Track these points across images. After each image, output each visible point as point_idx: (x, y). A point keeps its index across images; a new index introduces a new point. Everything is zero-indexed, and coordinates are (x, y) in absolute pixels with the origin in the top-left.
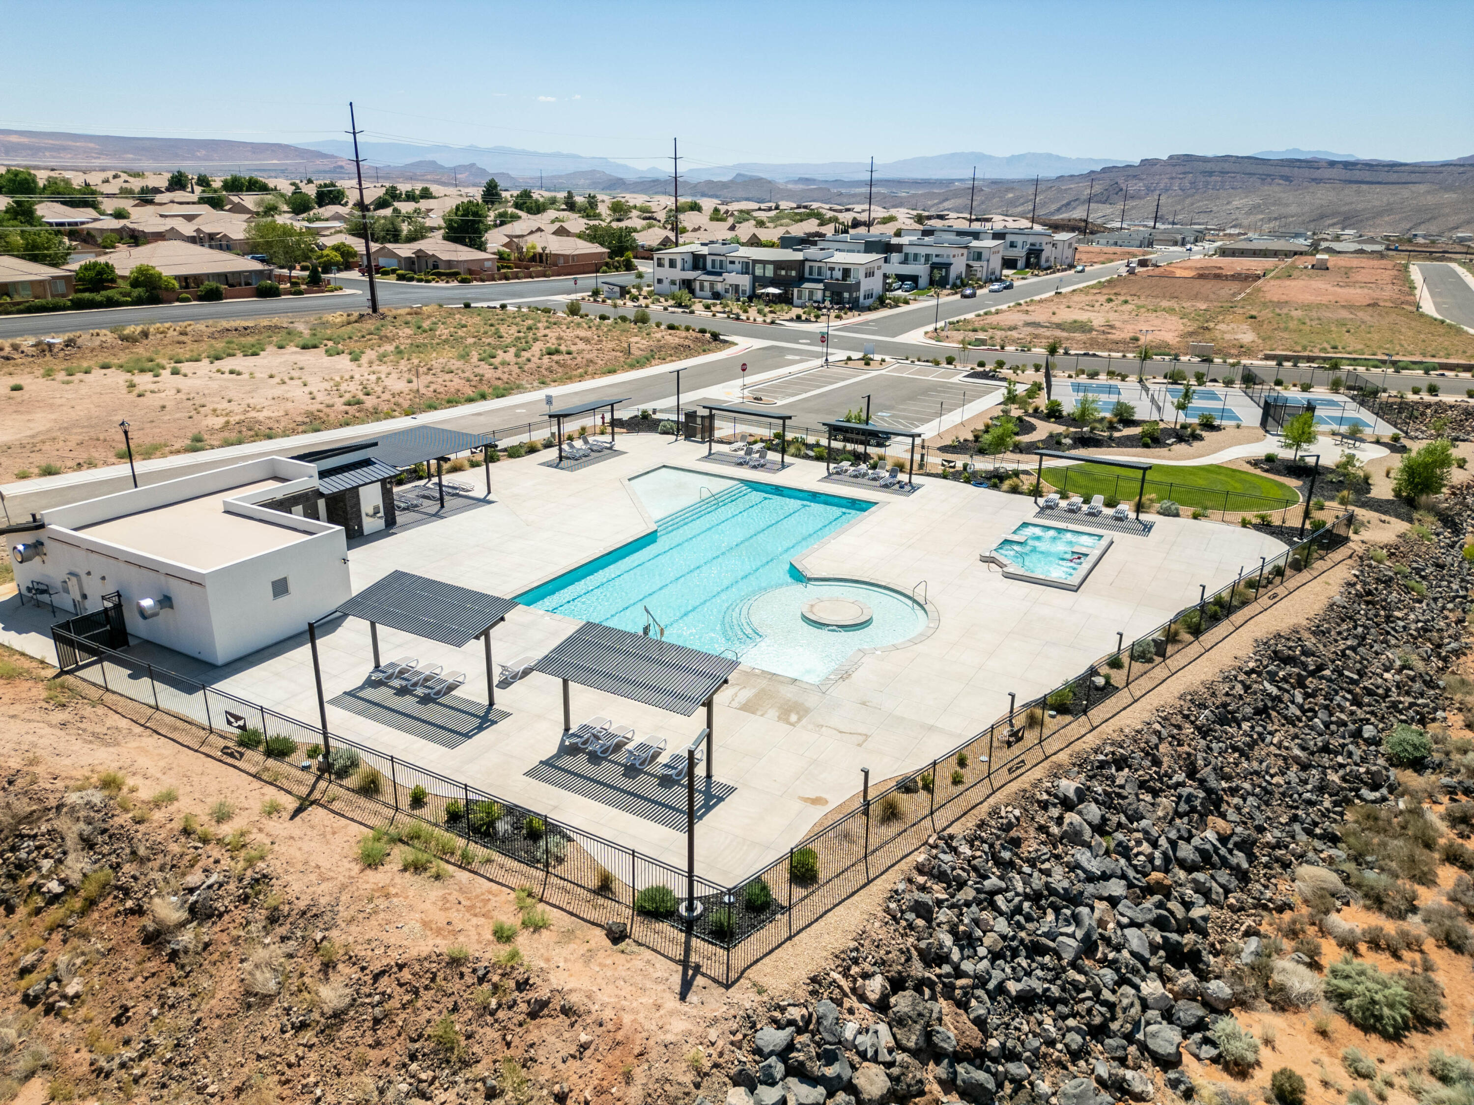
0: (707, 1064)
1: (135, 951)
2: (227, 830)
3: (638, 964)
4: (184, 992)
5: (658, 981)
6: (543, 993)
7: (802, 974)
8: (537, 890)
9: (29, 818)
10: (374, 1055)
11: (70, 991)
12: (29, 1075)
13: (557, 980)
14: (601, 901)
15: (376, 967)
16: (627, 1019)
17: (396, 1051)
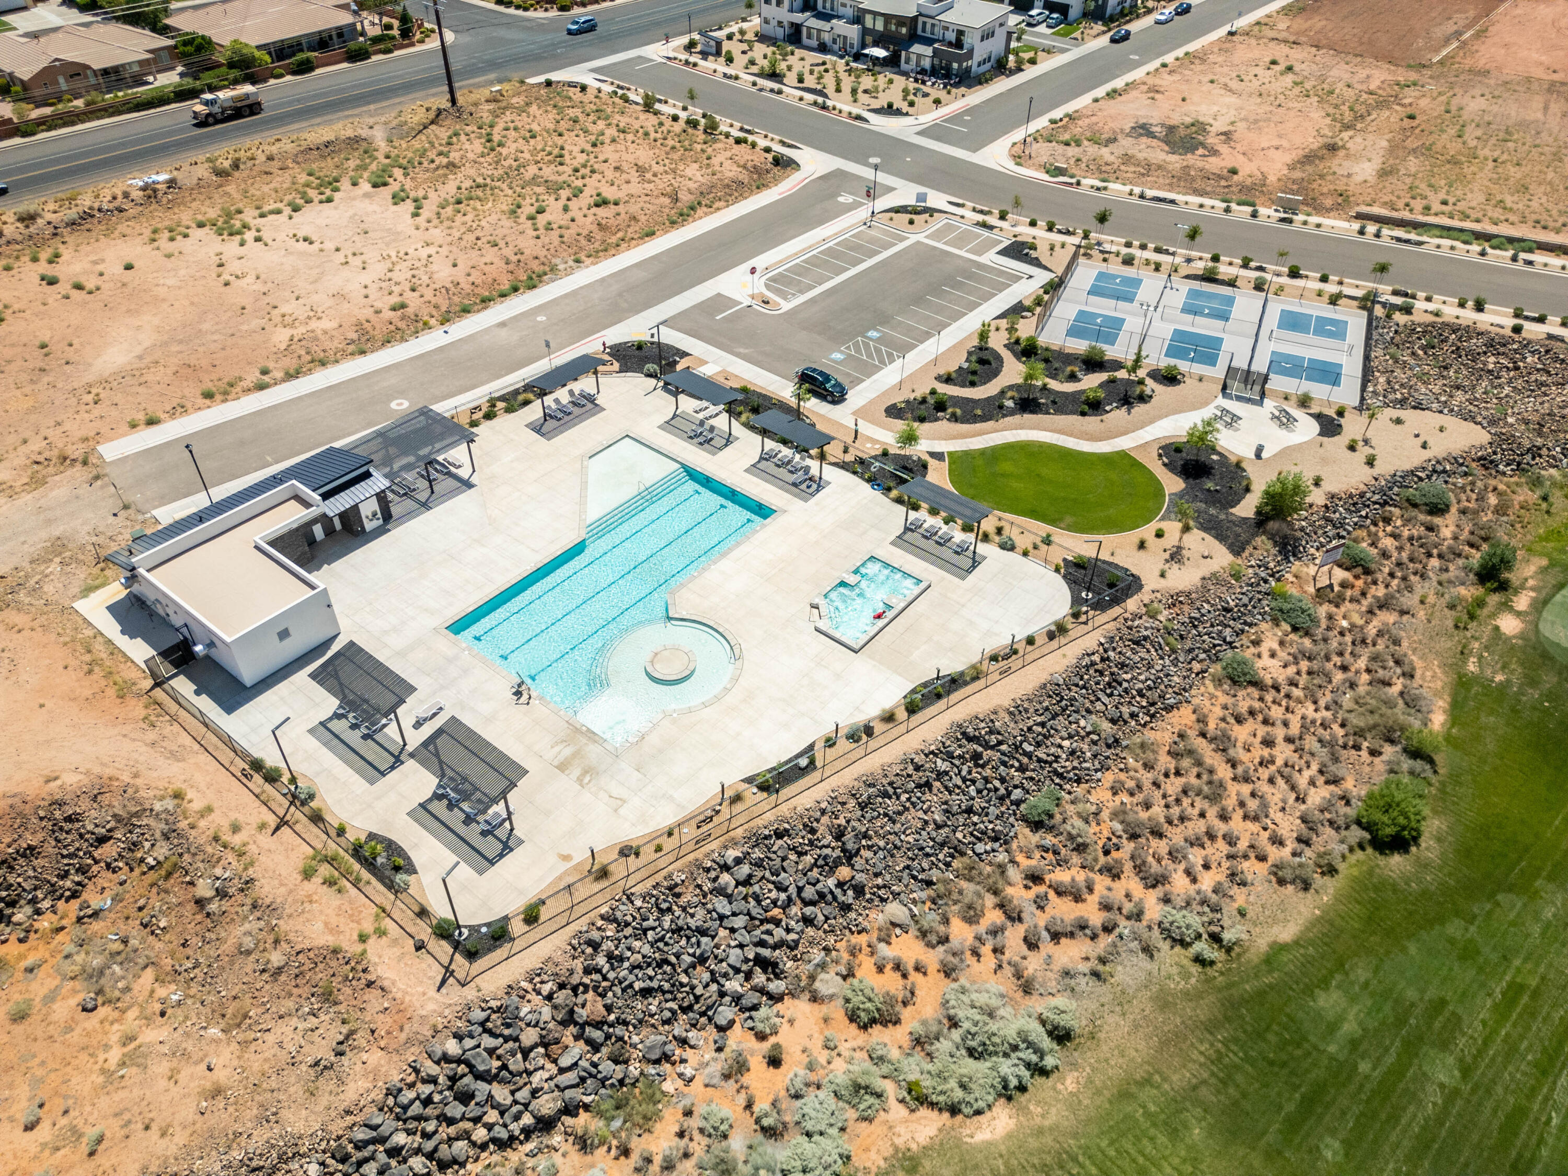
0: (440, 1027)
1: (191, 906)
2: (236, 840)
3: (424, 966)
4: (213, 936)
5: (430, 978)
6: (372, 977)
7: (506, 981)
8: (388, 908)
9: (137, 815)
10: (296, 991)
11: (162, 925)
12: (146, 967)
13: (380, 971)
14: (418, 921)
15: (298, 947)
16: (407, 999)
17: (306, 991)
